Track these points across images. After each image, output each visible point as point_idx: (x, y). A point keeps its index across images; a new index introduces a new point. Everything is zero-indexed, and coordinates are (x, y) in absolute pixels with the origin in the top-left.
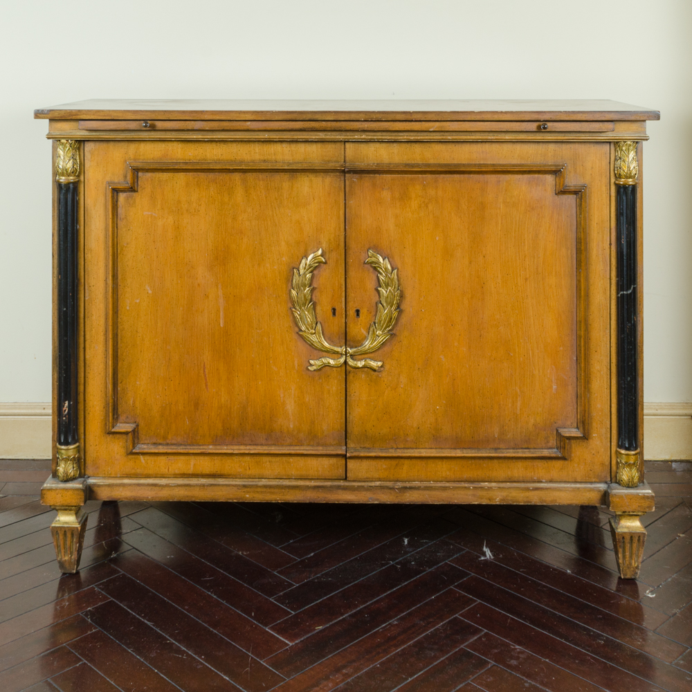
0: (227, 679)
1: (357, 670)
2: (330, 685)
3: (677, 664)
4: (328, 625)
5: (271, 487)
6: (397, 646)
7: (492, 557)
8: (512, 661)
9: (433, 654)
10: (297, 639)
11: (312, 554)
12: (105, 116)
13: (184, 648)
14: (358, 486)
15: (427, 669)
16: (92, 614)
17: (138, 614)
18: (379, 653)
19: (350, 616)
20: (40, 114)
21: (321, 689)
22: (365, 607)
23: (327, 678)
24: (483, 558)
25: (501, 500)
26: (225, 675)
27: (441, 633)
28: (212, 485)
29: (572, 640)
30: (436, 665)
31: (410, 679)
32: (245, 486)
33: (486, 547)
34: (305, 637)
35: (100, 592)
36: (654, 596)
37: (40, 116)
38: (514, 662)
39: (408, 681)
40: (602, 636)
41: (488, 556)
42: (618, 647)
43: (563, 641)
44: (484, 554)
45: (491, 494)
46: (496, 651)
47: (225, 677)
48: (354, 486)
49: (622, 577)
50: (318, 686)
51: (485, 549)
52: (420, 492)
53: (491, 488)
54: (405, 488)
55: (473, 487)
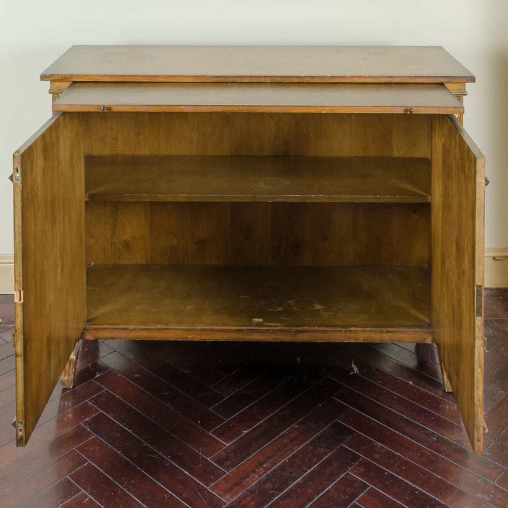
0: (187, 473)
1: (274, 464)
2: (256, 476)
3: (485, 455)
4: (251, 430)
5: (205, 330)
6: (298, 445)
7: (358, 372)
8: (376, 455)
9: (323, 451)
10: (231, 442)
11: (235, 372)
12: (89, 79)
13: (155, 450)
14: (266, 330)
15: (320, 462)
16: (89, 424)
17: (120, 423)
18: (286, 451)
19: (264, 421)
20: (44, 77)
21: (250, 480)
22: (275, 414)
23: (254, 471)
24: (352, 373)
25: (364, 339)
26: (185, 470)
27: (327, 434)
28: (165, 329)
29: (415, 438)
30: (326, 459)
31: (309, 471)
32: (188, 330)
33: (354, 365)
34: (236, 439)
35: (92, 406)
37: (44, 79)
38: (377, 456)
39: (308, 472)
40: (435, 434)
41: (355, 371)
42: (446, 442)
43: (409, 438)
44: (352, 369)
45: (357, 335)
46: (365, 447)
47: (185, 472)
48: (263, 330)
49: (446, 391)
50: (248, 478)
51: (353, 366)
52: (309, 334)
53: (357, 331)
54: (298, 331)
55: (345, 331)
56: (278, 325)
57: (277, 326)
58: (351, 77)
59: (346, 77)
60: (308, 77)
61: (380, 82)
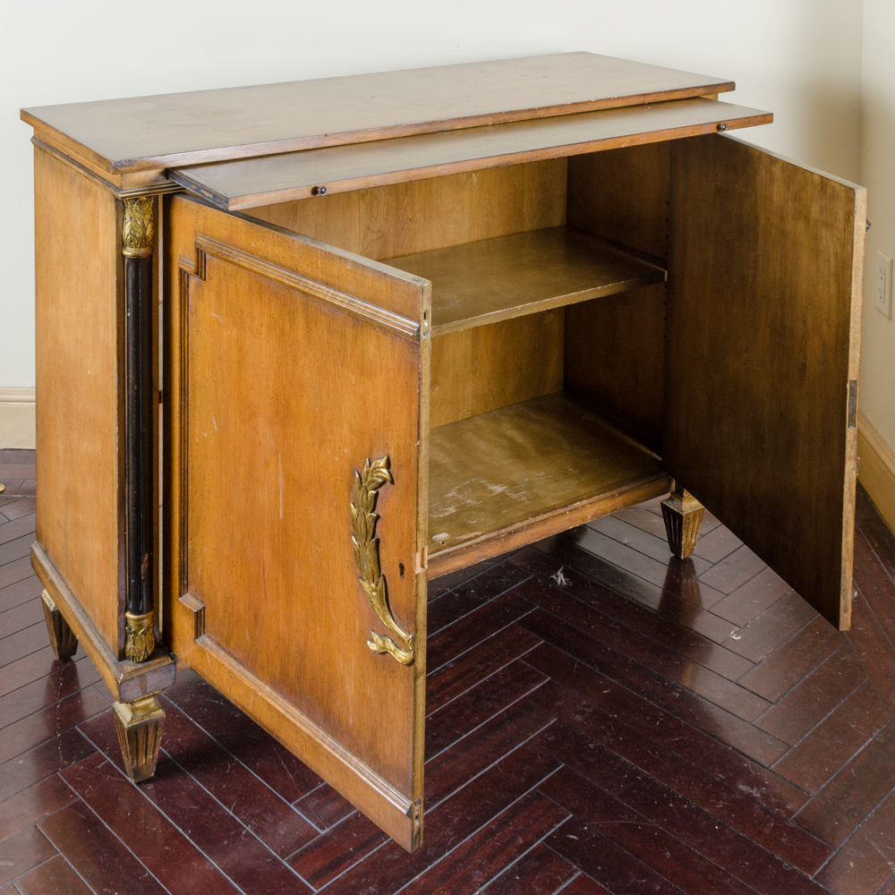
6: (452, 695)
8: (577, 716)
9: (491, 706)
15: (484, 723)
27: (501, 679)
29: (644, 692)
31: (464, 736)
33: (561, 572)
36: (739, 638)
39: (462, 738)
40: (679, 687)
45: (584, 512)
46: (560, 703)
52: (524, 533)
53: (583, 506)
54: (510, 534)
55: (570, 511)
56: (479, 533)
57: (477, 537)
58: (597, 101)
59: (590, 101)
60: (543, 108)
61: (632, 104)
